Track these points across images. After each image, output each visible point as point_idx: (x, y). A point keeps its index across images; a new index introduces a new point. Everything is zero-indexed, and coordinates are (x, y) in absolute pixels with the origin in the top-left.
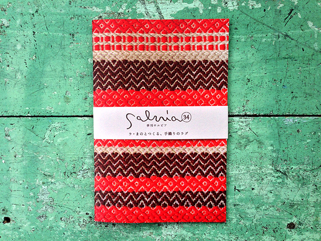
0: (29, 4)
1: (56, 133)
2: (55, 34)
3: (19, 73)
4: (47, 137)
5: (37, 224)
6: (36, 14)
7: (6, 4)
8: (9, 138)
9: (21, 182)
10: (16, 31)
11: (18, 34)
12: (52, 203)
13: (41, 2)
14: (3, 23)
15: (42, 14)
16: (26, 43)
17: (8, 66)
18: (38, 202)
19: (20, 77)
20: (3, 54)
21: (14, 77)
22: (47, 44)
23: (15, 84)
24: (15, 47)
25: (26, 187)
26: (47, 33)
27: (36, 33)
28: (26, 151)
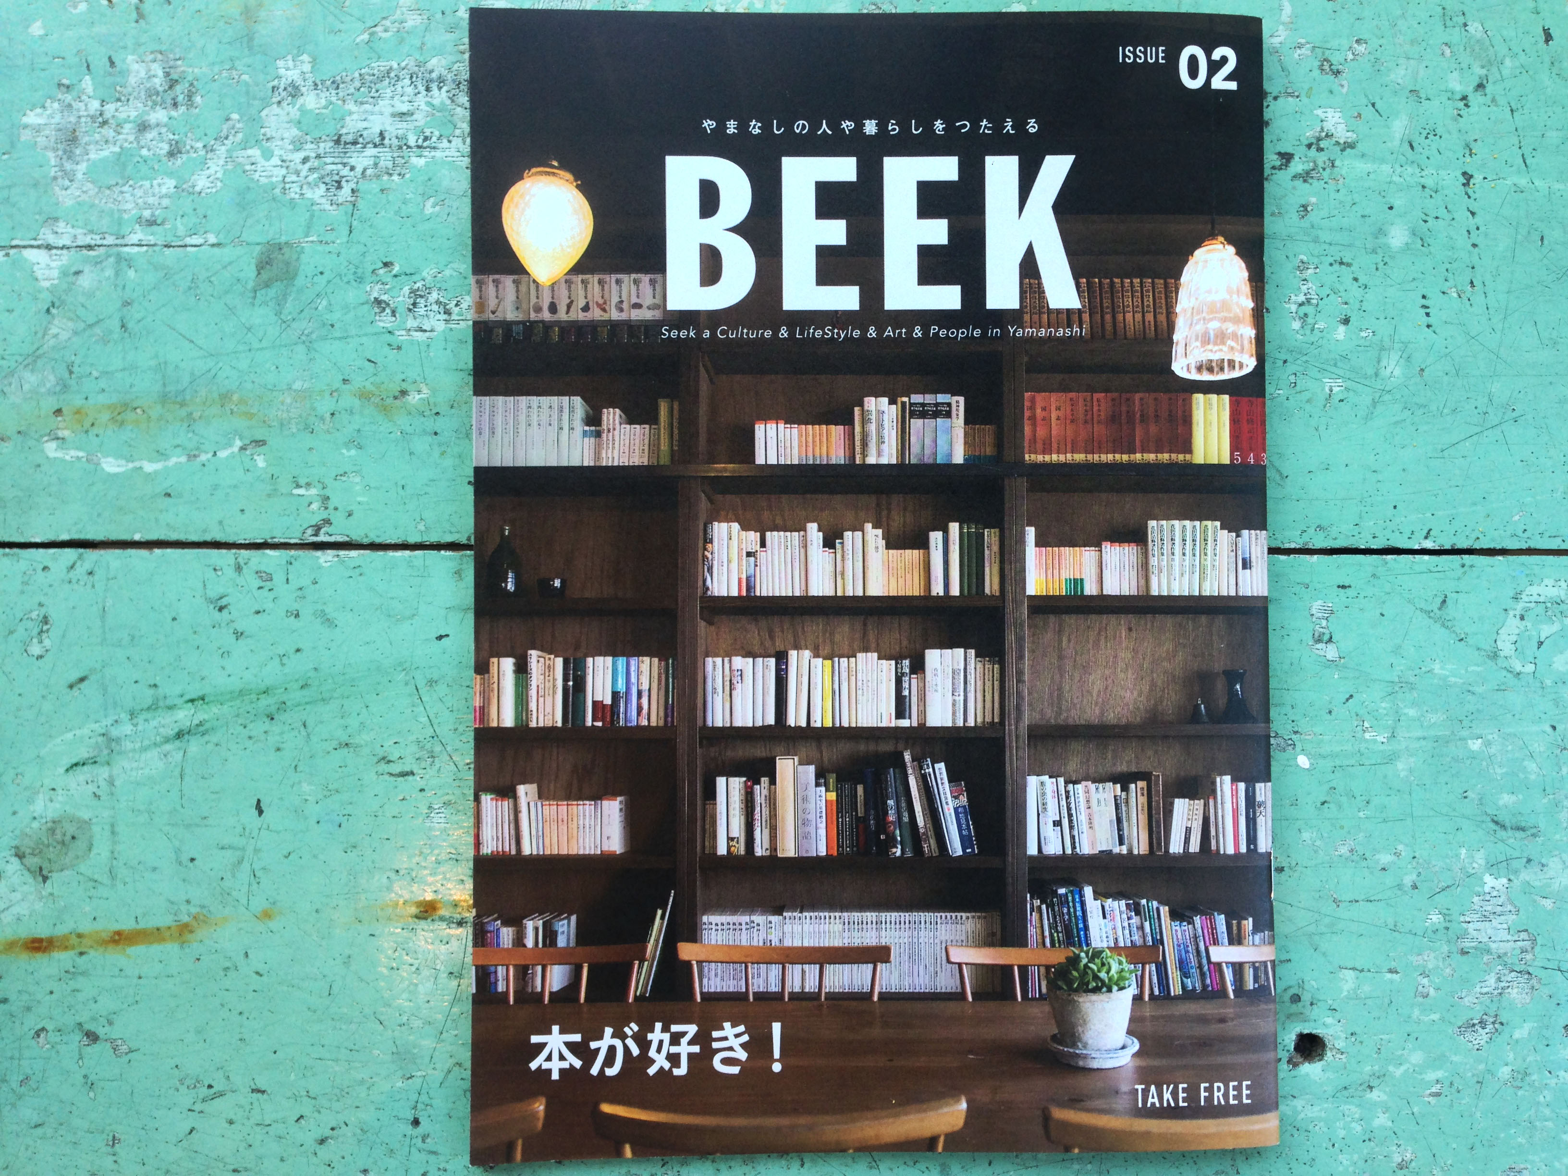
0: (1448, 51)
1: (1546, 630)
2: (1557, 186)
3: (1395, 356)
4: (1506, 647)
5: (1456, 1059)
6: (1476, 100)
7: (1345, 43)
8: (1331, 652)
9: (1385, 858)
10: (1386, 168)
11: (1396, 179)
12: (1529, 957)
13: (1502, 50)
14: (1328, 126)
15: (1502, 101)
16: (1431, 222)
17: (1346, 321)
18: (1464, 953)
19: (1397, 372)
20: (1325, 267)
21: (1370, 371)
22: (1523, 231)
23: (1374, 403)
24: (1382, 240)
25: (1408, 880)
26: (1523, 182)
27: (1478, 178)
28: (1412, 712)
